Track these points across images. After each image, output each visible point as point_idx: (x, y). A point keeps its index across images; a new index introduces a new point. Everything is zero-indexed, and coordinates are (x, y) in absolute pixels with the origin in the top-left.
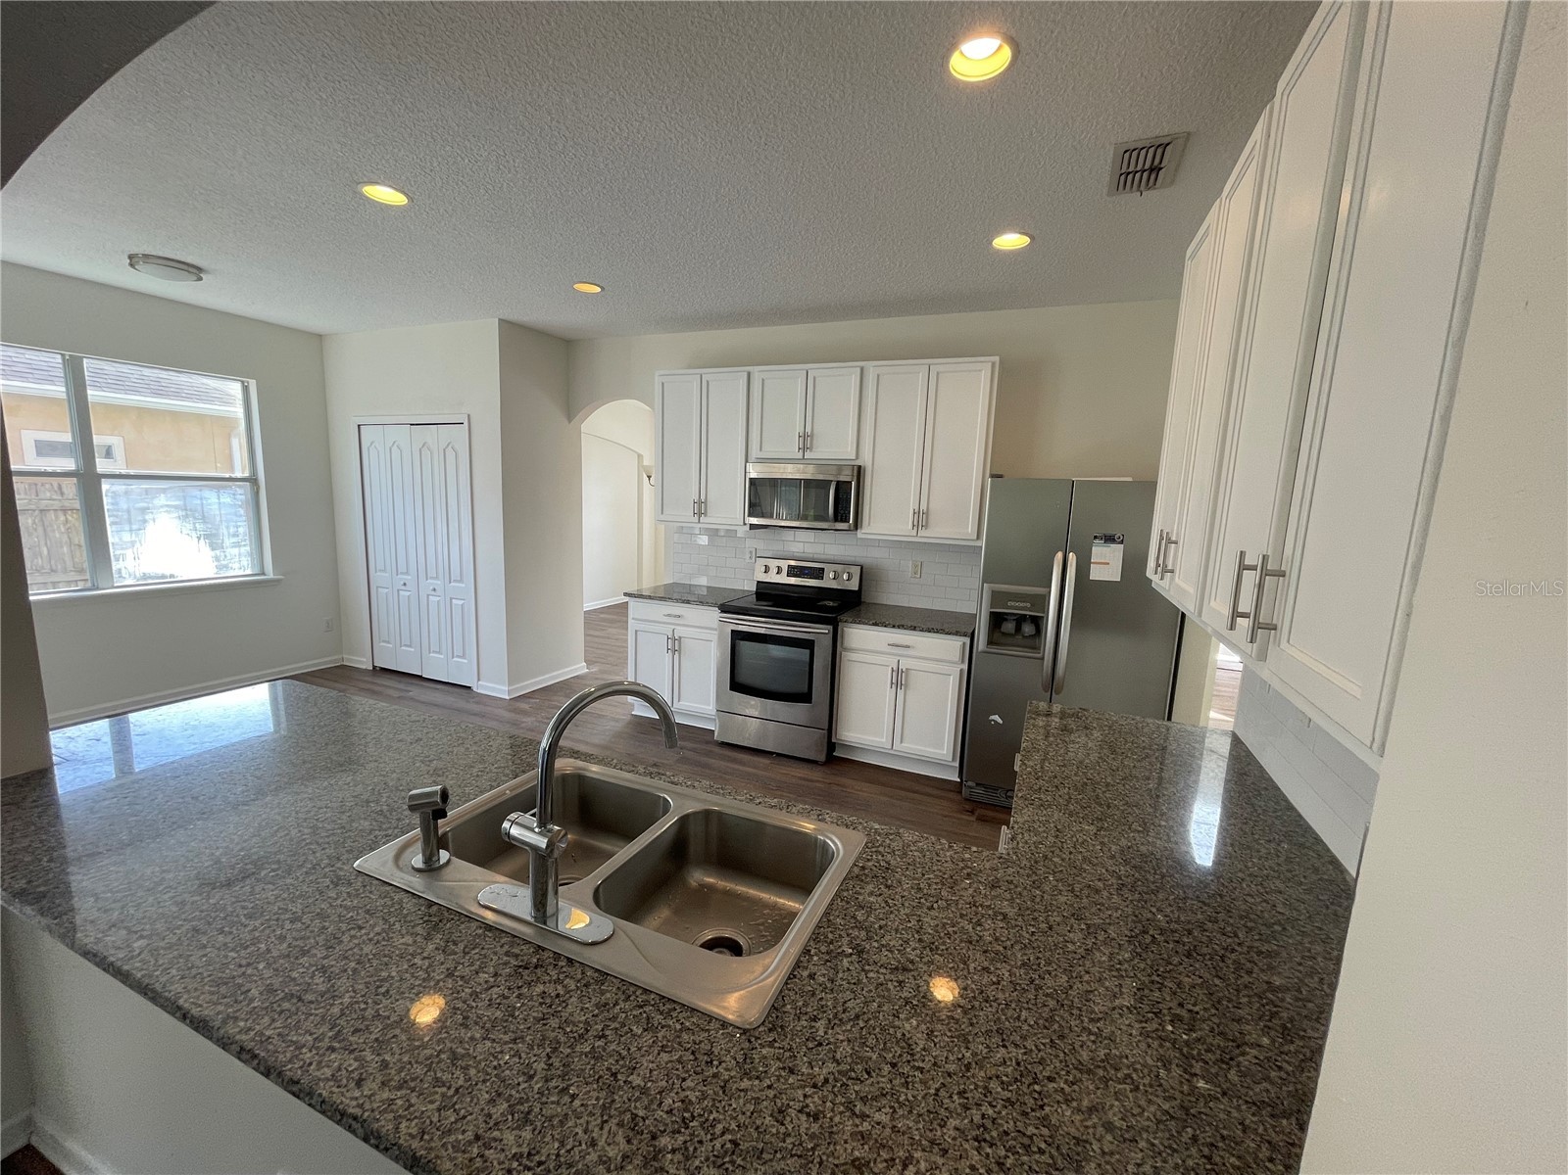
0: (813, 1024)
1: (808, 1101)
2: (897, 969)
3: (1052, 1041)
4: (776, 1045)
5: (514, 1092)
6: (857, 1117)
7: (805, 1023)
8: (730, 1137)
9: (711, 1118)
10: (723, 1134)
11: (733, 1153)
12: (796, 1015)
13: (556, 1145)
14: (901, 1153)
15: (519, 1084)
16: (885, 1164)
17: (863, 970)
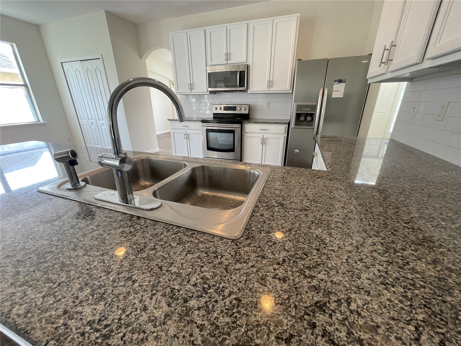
0: (268, 234)
1: (277, 272)
2: (302, 210)
3: (392, 233)
4: (251, 245)
5: (96, 282)
6: (308, 278)
7: (264, 235)
8: (234, 296)
9: (221, 286)
10: (230, 295)
11: (238, 306)
12: (258, 231)
13: (120, 312)
14: (343, 296)
15: (101, 277)
16: (336, 304)
17: (286, 211)
